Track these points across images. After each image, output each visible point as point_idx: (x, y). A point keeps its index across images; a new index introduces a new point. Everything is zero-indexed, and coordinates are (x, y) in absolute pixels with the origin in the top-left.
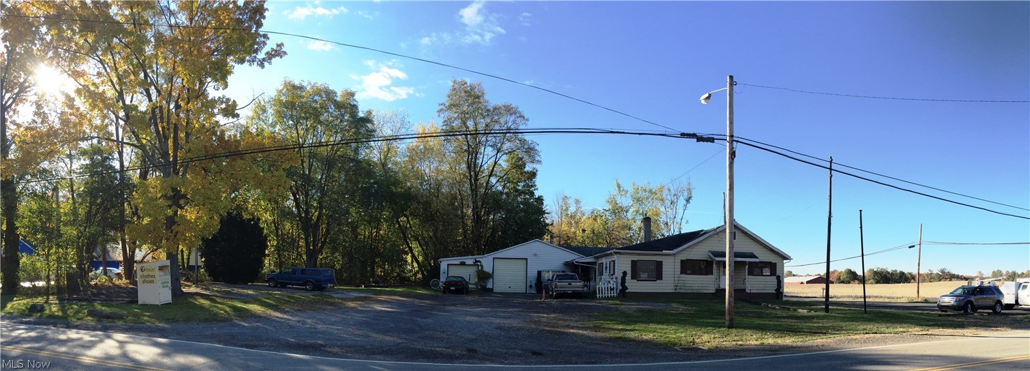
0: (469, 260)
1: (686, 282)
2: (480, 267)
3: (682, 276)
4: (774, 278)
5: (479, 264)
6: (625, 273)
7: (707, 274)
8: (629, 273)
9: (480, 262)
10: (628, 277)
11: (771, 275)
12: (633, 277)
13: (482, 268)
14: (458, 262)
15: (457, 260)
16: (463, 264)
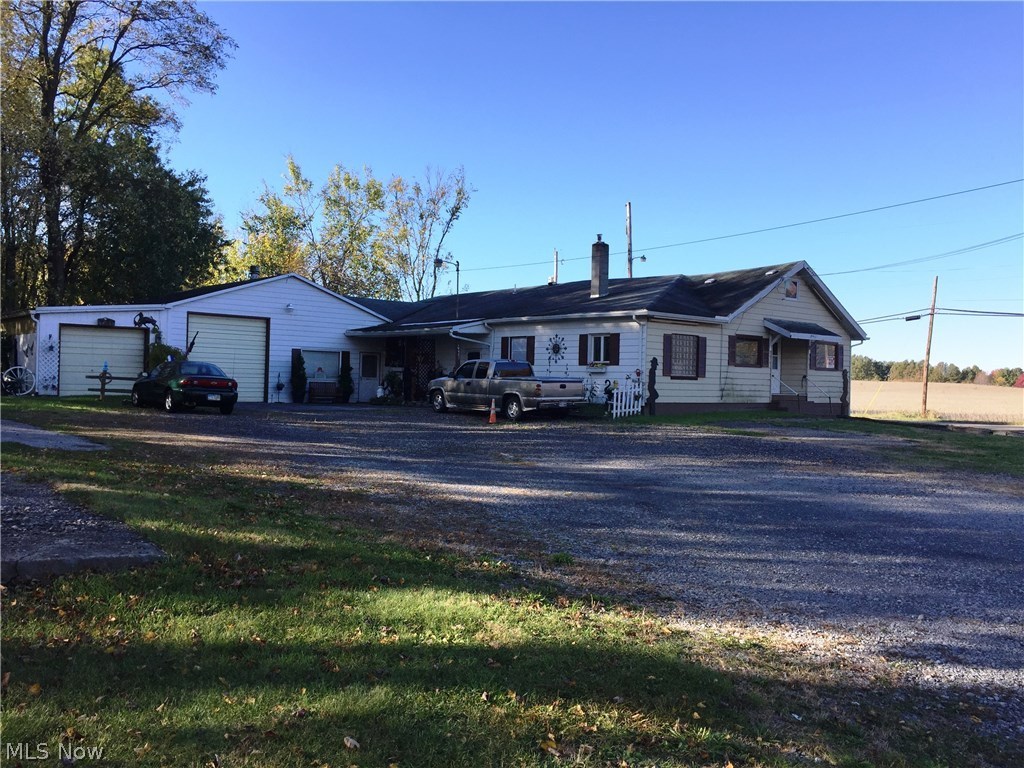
0: (125, 316)
1: (736, 382)
2: (152, 337)
3: (732, 368)
4: (840, 374)
5: (150, 326)
6: (654, 362)
7: (761, 367)
8: (660, 360)
9: (153, 322)
10: (659, 372)
11: (836, 368)
12: (667, 372)
13: (158, 337)
14: (91, 320)
15: (87, 314)
16: (106, 325)
